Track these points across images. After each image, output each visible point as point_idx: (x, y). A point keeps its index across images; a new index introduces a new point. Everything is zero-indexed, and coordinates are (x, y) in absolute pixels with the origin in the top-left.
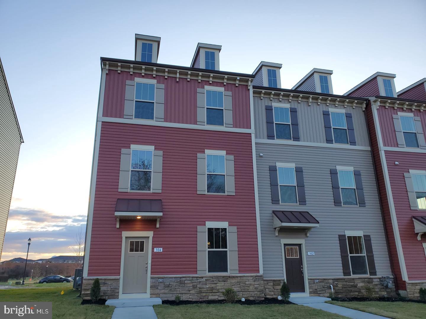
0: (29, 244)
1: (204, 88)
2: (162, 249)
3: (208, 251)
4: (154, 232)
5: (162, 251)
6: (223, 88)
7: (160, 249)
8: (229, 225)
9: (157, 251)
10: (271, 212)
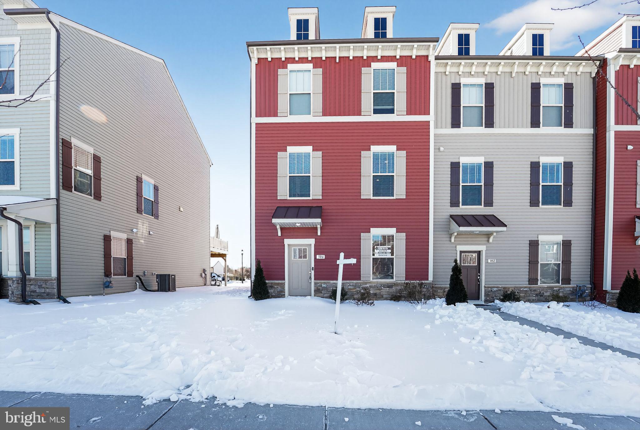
0: (242, 254)
1: (371, 67)
2: (324, 256)
3: (373, 258)
4: (315, 240)
5: (324, 258)
6: (396, 63)
7: (322, 256)
8: (397, 232)
9: (320, 258)
10: (449, 217)
